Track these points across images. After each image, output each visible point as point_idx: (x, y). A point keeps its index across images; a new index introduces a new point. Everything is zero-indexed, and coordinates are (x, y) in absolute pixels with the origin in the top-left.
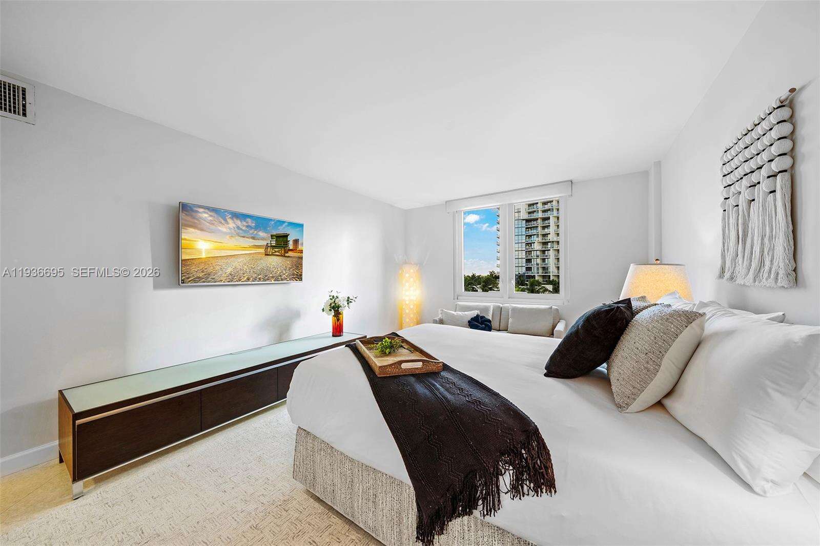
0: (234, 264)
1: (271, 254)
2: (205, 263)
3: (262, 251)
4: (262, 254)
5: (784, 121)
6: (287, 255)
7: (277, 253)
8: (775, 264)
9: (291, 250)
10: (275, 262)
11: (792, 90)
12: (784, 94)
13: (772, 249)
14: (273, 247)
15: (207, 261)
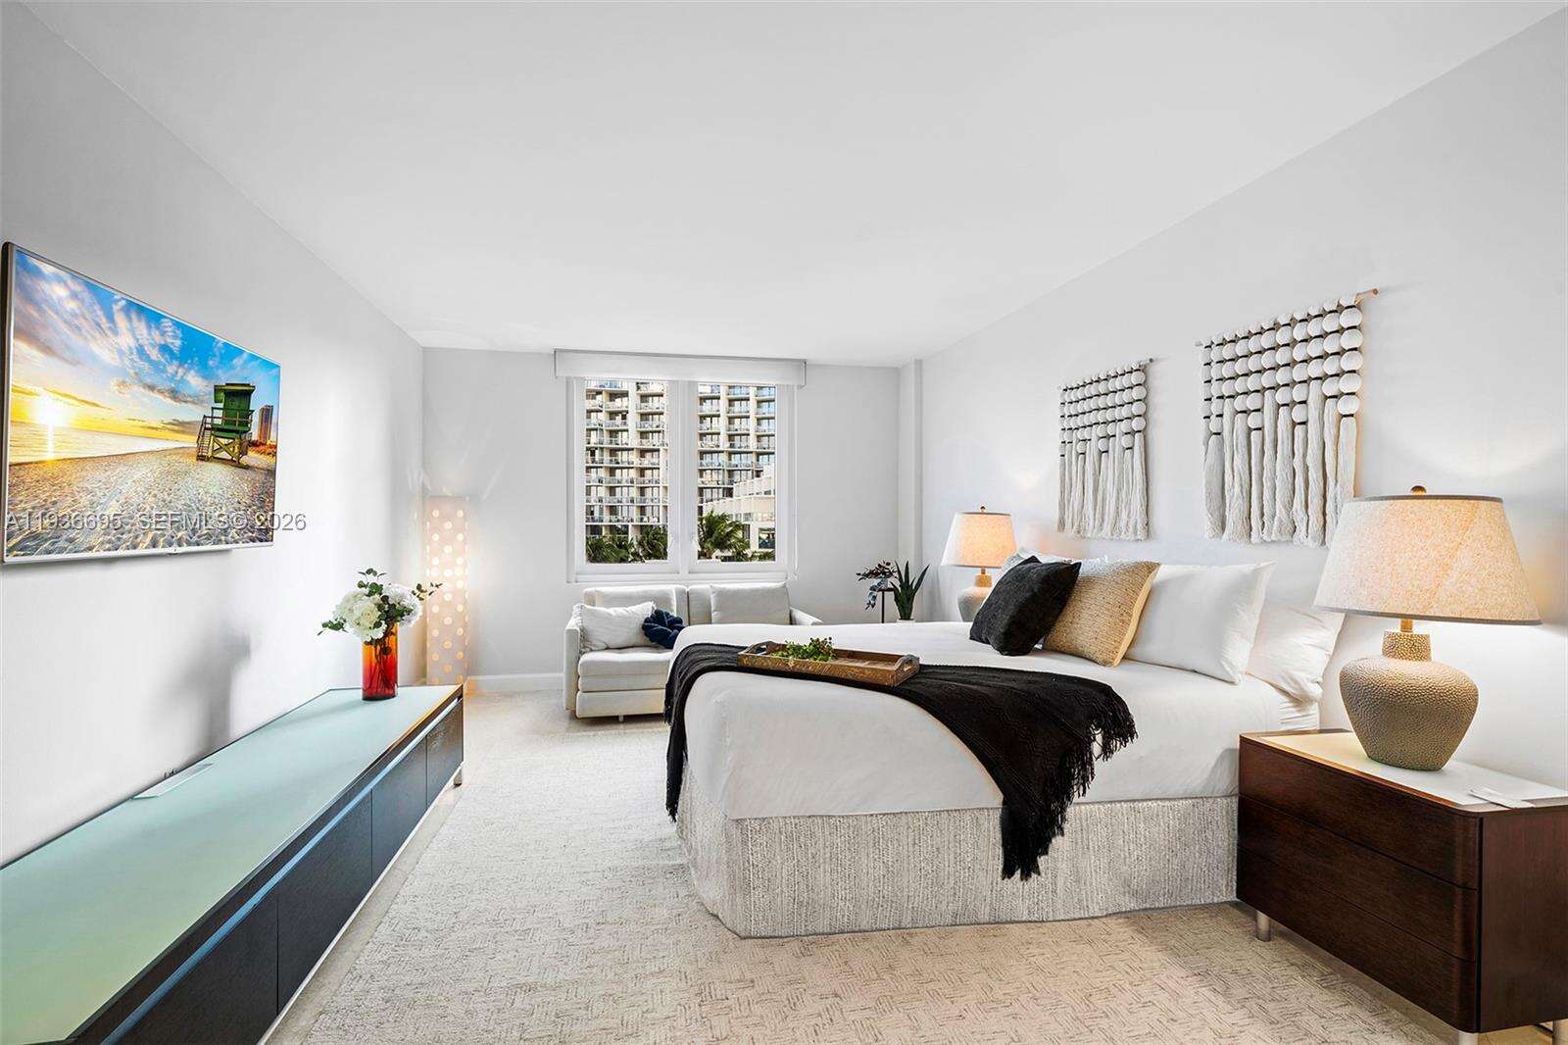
0: (125, 488)
1: (210, 454)
2: (53, 480)
3: (190, 441)
4: (189, 455)
5: (1140, 385)
6: (244, 460)
7: (223, 455)
8: (1133, 518)
9: (254, 444)
10: (216, 483)
11: (1151, 360)
12: (1144, 359)
13: (1128, 503)
14: (217, 430)
15: (58, 475)
